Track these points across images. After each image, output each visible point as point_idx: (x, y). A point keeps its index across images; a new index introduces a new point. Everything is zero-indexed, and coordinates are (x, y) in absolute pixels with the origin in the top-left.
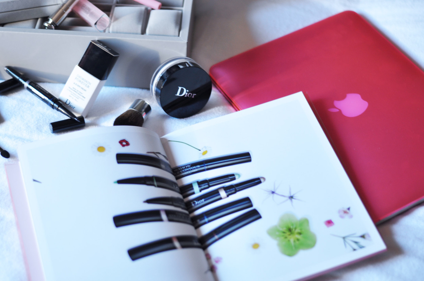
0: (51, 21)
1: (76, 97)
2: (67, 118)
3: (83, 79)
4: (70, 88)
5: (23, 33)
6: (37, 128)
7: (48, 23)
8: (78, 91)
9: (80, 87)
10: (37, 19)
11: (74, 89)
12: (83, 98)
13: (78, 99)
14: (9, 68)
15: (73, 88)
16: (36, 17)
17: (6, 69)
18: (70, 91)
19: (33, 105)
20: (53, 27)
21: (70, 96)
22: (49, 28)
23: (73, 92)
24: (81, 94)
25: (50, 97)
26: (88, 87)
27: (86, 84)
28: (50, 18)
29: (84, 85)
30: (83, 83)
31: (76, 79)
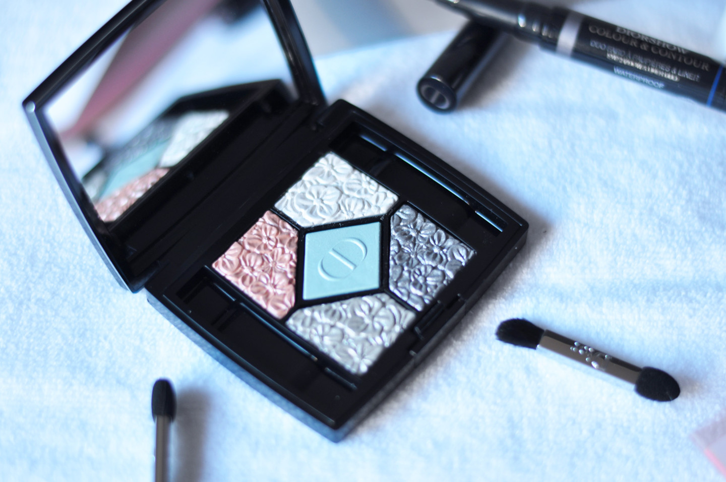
25: (707, 69)
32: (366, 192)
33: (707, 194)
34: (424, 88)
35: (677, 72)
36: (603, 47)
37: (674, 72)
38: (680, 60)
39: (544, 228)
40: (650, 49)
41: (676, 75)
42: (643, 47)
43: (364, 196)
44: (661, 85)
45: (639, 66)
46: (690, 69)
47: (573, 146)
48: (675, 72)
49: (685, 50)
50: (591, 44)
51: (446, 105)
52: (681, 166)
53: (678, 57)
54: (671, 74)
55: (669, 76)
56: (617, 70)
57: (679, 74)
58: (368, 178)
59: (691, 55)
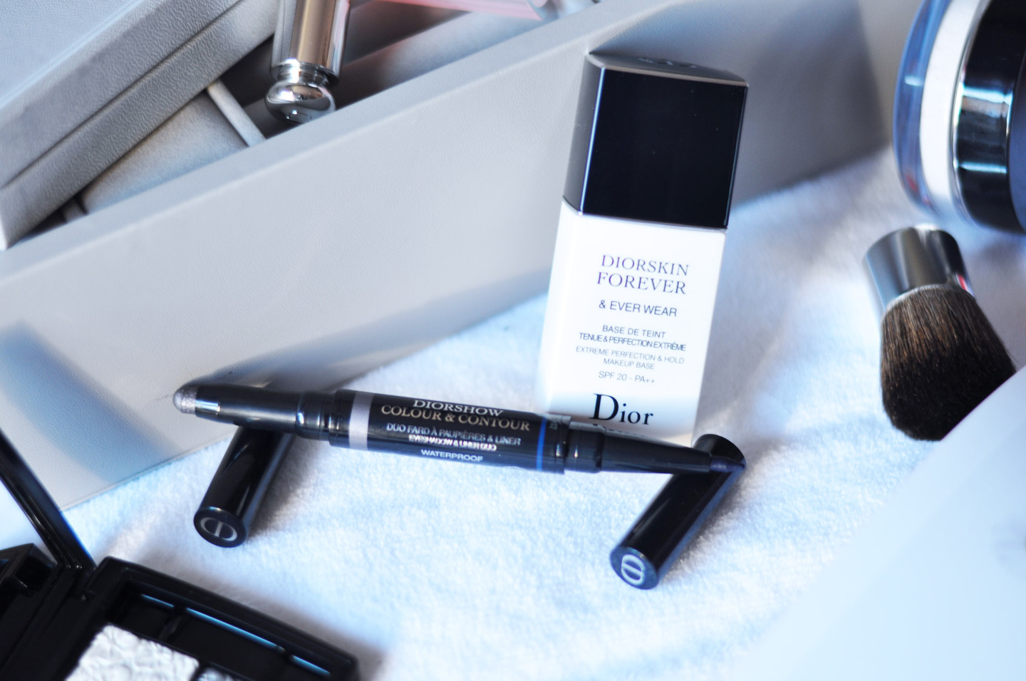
0: (294, 70)
1: (638, 365)
3: (639, 265)
4: (583, 336)
5: (236, 185)
6: (560, 604)
7: (289, 87)
8: (635, 332)
9: (636, 307)
10: (205, 93)
11: (609, 334)
12: (677, 353)
13: (651, 367)
15: (605, 328)
18: (594, 351)
19: (433, 504)
20: (327, 95)
21: (604, 375)
22: (310, 106)
23: (610, 346)
24: (652, 339)
25: (527, 429)
26: (679, 290)
27: (663, 283)
28: (282, 58)
29: (655, 289)
30: (649, 283)
31: (605, 282)
32: (160, 664)
33: (560, 574)
34: (203, 523)
35: (494, 439)
36: (402, 428)
37: (490, 439)
38: (494, 425)
39: (376, 659)
40: (456, 419)
41: (493, 443)
42: (448, 418)
43: (158, 669)
44: (480, 458)
45: (448, 442)
46: (508, 433)
47: (392, 552)
48: (492, 440)
49: (498, 410)
50: (388, 428)
51: (233, 538)
52: (523, 548)
53: (491, 423)
54: (489, 443)
55: (485, 447)
56: (424, 452)
57: (497, 441)
58: (159, 646)
59: (507, 416)
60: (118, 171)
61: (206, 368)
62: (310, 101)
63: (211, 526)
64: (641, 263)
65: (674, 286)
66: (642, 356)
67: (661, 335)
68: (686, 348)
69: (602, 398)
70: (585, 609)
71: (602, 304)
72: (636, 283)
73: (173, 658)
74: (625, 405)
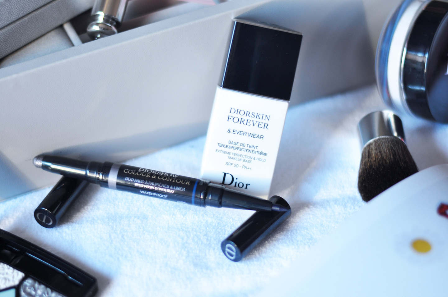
0: (101, 16)
1: (244, 160)
2: (247, 214)
3: (247, 114)
4: (220, 145)
5: (64, 61)
6: (196, 265)
7: (97, 24)
8: (244, 145)
9: (245, 133)
10: (61, 27)
11: (232, 145)
12: (263, 157)
13: (250, 162)
14: (46, 157)
15: (230, 142)
16: (59, 23)
17: (40, 163)
18: (224, 152)
19: (145, 217)
20: (114, 29)
21: (228, 164)
22: (106, 32)
23: (232, 150)
24: (251, 149)
25: (189, 184)
26: (265, 127)
27: (258, 123)
28: (96, 11)
29: (254, 125)
30: (251, 123)
31: (231, 120)
32: (7, 274)
33: (198, 252)
34: (38, 215)
35: (173, 187)
36: (132, 180)
37: (171, 188)
38: (174, 181)
39: (107, 282)
40: (157, 177)
41: (173, 189)
42: (153, 177)
43: (6, 276)
44: (166, 196)
45: (152, 188)
46: (180, 185)
47: (123, 236)
48: (172, 188)
49: (177, 175)
50: (126, 179)
51: (51, 224)
52: (183, 239)
53: (172, 180)
54: (171, 189)
55: (169, 191)
56: (142, 192)
57: (174, 189)
58: (8, 266)
59: (180, 178)
60: (16, 55)
61: (50, 149)
62: (106, 31)
63: (41, 217)
64: (248, 113)
65: (263, 125)
66: (246, 156)
67: (256, 147)
68: (267, 155)
69: (227, 174)
70: (207, 268)
71: (229, 131)
72: (245, 122)
73: (13, 272)
74: (237, 179)
